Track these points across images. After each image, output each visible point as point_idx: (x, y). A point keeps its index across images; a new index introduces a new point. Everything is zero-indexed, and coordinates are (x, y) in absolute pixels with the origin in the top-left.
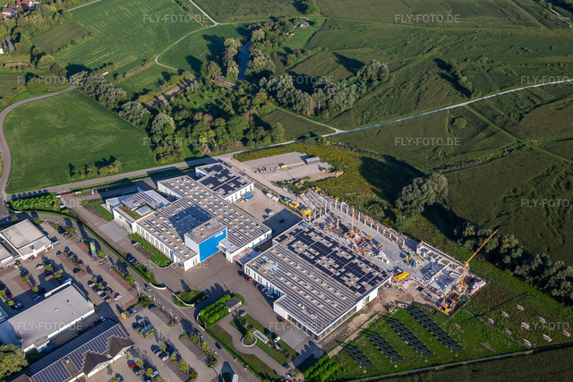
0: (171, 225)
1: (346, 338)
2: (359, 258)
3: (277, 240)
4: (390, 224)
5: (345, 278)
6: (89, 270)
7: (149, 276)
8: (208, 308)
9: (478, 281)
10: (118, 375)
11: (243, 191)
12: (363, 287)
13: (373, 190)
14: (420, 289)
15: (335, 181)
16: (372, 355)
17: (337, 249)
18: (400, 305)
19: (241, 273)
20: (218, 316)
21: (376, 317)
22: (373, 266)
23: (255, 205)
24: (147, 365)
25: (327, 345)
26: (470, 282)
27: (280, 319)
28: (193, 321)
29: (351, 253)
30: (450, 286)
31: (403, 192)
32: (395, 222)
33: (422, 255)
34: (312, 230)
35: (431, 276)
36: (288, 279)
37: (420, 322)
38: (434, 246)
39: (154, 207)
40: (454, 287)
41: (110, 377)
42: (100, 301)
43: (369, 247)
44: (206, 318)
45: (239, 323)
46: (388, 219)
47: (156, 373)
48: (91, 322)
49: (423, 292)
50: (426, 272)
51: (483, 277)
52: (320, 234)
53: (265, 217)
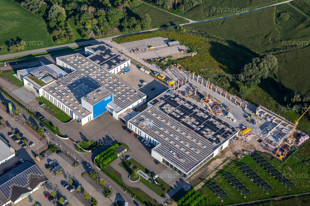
0: (69, 91)
1: (207, 176)
2: (214, 117)
3: (151, 103)
4: (235, 93)
5: (204, 132)
6: (8, 124)
7: (55, 129)
8: (102, 153)
9: (304, 136)
10: (37, 203)
11: (122, 66)
12: (218, 139)
13: (221, 67)
14: (260, 141)
15: (192, 60)
16: (227, 189)
17: (197, 110)
18: (245, 153)
19: (125, 128)
20: (110, 159)
21: (228, 161)
22: (225, 124)
23: (132, 77)
24: (59, 196)
25: (193, 181)
26: (297, 136)
27: (157, 162)
28: (91, 163)
29: (207, 113)
30: (283, 139)
31: (245, 68)
32: (238, 90)
33: (260, 116)
34: (177, 96)
35: (268, 132)
36: (161, 132)
37: (261, 165)
38: (269, 109)
39: (56, 77)
40: (286, 140)
41: (32, 204)
42: (19, 147)
43: (220, 109)
44: (101, 160)
45: (125, 164)
46: (233, 89)
47: (66, 201)
48: (13, 163)
49: (262, 143)
50: (264, 128)
51: (307, 133)
52: (183, 99)
53: (140, 86)
